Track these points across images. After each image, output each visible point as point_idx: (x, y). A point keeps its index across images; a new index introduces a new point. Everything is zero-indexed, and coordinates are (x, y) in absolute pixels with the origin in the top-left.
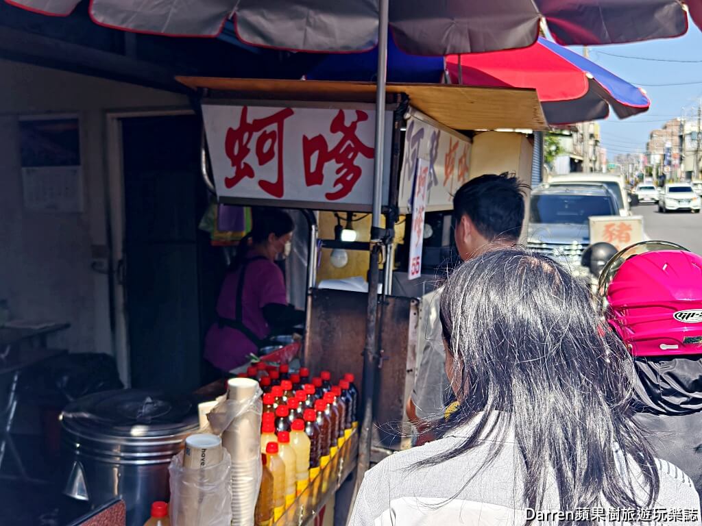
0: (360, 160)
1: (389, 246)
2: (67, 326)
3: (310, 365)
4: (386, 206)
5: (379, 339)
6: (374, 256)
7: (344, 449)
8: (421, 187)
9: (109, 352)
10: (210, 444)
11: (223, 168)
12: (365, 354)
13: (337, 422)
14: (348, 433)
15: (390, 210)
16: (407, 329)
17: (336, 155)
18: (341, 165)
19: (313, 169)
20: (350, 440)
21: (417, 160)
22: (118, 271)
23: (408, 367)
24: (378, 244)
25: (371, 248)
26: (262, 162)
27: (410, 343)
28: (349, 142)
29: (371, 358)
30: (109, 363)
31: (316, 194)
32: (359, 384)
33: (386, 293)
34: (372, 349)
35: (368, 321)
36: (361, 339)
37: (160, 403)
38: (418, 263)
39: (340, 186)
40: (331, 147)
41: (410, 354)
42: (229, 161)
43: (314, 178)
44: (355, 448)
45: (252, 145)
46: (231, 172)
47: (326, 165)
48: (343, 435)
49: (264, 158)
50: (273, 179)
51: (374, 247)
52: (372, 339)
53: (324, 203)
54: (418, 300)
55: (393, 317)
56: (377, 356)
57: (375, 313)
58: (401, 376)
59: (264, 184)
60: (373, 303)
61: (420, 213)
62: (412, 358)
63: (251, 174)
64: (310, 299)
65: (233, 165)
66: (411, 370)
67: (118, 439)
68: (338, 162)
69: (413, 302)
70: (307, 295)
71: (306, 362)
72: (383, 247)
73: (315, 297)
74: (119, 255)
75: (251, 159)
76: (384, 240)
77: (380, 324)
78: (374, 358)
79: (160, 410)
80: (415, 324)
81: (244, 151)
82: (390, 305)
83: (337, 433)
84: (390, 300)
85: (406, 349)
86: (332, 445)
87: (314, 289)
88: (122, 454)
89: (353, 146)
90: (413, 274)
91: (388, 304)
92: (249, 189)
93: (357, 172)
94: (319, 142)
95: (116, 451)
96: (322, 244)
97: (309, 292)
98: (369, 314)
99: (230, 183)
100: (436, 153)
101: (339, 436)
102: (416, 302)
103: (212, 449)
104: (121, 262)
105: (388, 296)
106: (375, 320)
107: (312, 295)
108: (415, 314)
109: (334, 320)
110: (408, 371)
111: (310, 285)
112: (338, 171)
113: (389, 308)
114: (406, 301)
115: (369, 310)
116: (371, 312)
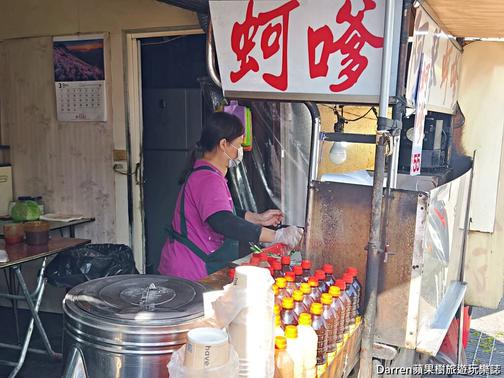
0: (367, 51)
1: (395, 138)
2: (93, 220)
3: (312, 258)
4: (394, 97)
5: (383, 234)
6: (381, 147)
7: (349, 344)
8: (424, 83)
9: (127, 243)
10: (214, 340)
11: (229, 62)
12: (368, 248)
13: (343, 317)
14: (352, 328)
15: (398, 101)
16: (414, 224)
17: (341, 45)
18: (347, 55)
19: (317, 61)
20: (354, 335)
21: (422, 54)
22: (136, 172)
23: (414, 264)
24: (386, 135)
25: (378, 140)
26: (266, 56)
27: (416, 239)
28: (355, 32)
29: (375, 252)
30: (126, 252)
31: (320, 87)
32: (361, 278)
33: (391, 187)
34: (376, 243)
35: (372, 215)
36: (364, 233)
37: (164, 290)
38: (418, 160)
39: (345, 78)
40: (336, 39)
41: (416, 249)
42: (235, 56)
43: (318, 70)
44: (359, 343)
45: (258, 39)
46: (237, 67)
47: (331, 56)
48: (348, 330)
49: (268, 52)
50: (278, 73)
51: (380, 138)
52: (377, 233)
53: (328, 95)
54: (425, 194)
55: (398, 210)
56: (382, 251)
57: (380, 206)
58: (406, 272)
59: (267, 77)
60: (378, 196)
61: (422, 110)
62: (419, 254)
63: (256, 69)
64: (312, 191)
65: (238, 60)
66: (417, 267)
67: (119, 327)
68: (343, 53)
69: (420, 196)
70: (309, 187)
71: (308, 254)
72: (391, 138)
73: (318, 190)
74: (136, 158)
75: (256, 53)
76: (391, 131)
77: (385, 218)
78: (378, 252)
79: (165, 297)
80: (422, 219)
81: (250, 45)
82: (396, 199)
83: (342, 329)
84: (396, 194)
85: (412, 244)
86: (338, 341)
87: (316, 182)
88: (124, 343)
89: (359, 35)
90: (414, 170)
91: (393, 198)
92: (253, 83)
93: (364, 62)
94: (325, 33)
95: (118, 339)
96: (325, 137)
97: (311, 185)
98: (374, 208)
99: (235, 77)
100: (437, 52)
101: (344, 332)
102: (423, 196)
103: (218, 346)
104: (138, 165)
105: (393, 190)
106: (380, 213)
107: (314, 188)
108: (422, 208)
109: (337, 213)
110: (414, 267)
111: (312, 178)
112: (343, 63)
113: (395, 201)
114: (412, 196)
115: (374, 204)
116: (376, 206)
